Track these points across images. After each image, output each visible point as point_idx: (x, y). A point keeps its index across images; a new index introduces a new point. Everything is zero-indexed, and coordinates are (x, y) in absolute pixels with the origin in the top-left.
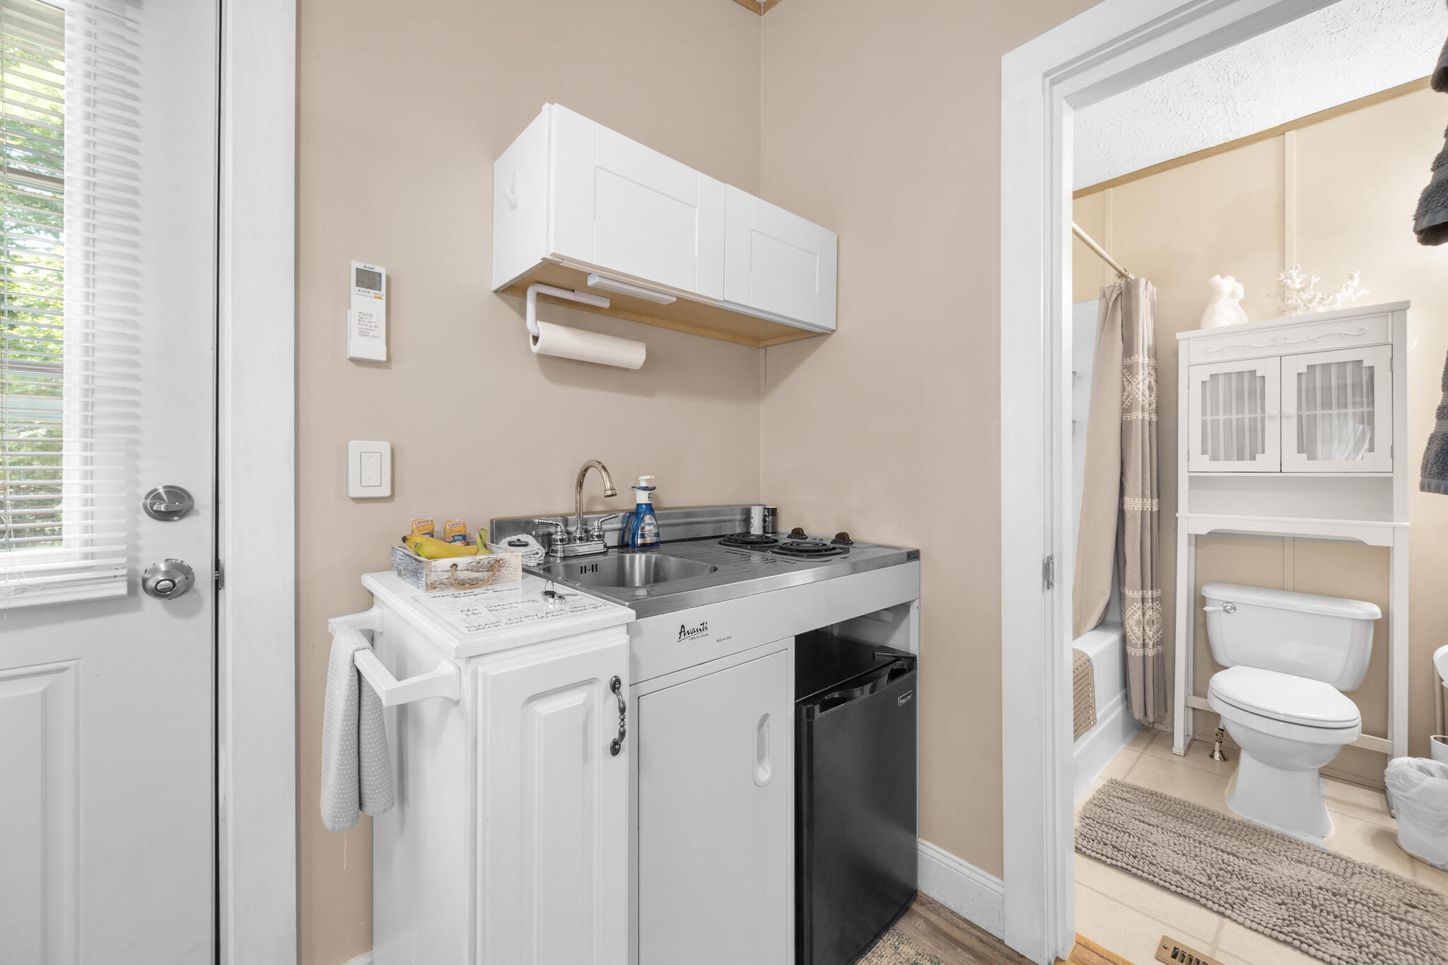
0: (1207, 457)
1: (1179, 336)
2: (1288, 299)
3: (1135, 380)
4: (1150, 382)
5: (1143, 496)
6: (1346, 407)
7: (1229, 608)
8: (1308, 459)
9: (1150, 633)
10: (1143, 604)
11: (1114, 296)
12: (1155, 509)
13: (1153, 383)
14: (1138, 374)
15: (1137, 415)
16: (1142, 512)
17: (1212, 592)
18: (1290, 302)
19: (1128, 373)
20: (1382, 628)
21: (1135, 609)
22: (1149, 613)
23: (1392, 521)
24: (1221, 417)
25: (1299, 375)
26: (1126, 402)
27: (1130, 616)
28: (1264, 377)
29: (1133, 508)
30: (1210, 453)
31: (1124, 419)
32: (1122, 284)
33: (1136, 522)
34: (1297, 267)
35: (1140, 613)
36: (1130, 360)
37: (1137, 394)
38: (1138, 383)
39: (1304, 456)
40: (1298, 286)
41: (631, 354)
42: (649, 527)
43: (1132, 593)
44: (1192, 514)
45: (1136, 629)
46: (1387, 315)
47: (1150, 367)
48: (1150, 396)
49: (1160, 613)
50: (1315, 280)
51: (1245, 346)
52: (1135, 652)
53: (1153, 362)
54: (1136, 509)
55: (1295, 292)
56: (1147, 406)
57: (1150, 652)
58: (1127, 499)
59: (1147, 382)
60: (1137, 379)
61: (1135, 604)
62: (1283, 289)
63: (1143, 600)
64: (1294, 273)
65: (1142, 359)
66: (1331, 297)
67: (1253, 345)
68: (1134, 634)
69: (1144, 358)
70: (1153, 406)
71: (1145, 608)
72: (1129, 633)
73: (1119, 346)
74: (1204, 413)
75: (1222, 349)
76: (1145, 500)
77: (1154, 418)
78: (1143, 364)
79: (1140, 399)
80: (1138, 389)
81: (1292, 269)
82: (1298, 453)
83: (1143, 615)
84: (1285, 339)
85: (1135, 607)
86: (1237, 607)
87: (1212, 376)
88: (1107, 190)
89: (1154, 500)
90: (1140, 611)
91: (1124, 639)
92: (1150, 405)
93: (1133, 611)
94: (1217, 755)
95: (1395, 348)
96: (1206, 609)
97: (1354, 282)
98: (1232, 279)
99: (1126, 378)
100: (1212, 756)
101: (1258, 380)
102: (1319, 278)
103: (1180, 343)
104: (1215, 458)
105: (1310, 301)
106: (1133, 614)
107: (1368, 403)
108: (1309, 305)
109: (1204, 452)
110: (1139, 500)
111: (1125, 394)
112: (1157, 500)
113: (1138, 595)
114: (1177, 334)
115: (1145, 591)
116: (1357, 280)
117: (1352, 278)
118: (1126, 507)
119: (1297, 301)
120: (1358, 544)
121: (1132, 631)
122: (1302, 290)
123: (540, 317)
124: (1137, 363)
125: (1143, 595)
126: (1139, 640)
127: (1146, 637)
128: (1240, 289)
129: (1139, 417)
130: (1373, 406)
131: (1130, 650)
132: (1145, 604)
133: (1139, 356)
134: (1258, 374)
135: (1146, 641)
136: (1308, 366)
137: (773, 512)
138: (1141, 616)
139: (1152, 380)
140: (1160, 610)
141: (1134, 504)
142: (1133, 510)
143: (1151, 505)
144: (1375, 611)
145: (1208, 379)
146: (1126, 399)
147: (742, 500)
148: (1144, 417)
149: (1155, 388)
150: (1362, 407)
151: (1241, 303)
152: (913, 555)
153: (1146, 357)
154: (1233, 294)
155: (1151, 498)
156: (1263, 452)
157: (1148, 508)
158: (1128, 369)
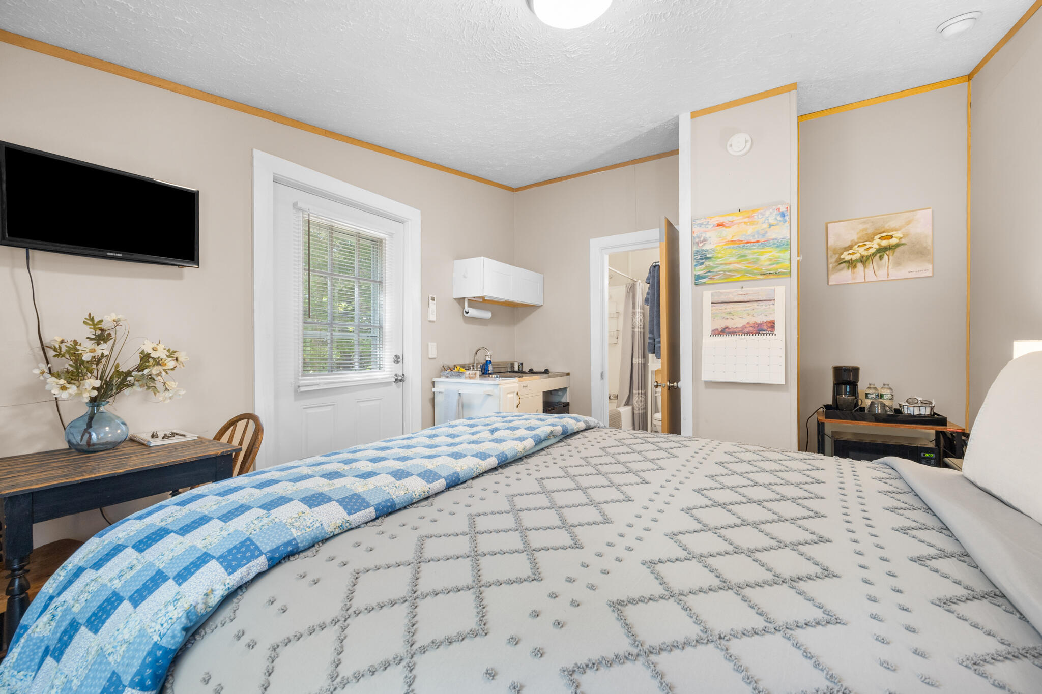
4: (641, 318)
5: (638, 358)
9: (640, 405)
12: (642, 362)
14: (637, 315)
22: (640, 398)
26: (633, 325)
27: (635, 400)
31: (633, 331)
32: (632, 283)
33: (636, 367)
36: (634, 310)
37: (636, 321)
38: (637, 318)
41: (487, 315)
42: (490, 367)
43: (635, 392)
47: (641, 313)
48: (641, 323)
52: (636, 412)
53: (642, 311)
56: (640, 326)
57: (640, 412)
58: (634, 360)
59: (639, 318)
63: (639, 394)
68: (636, 406)
69: (639, 310)
70: (642, 326)
72: (634, 406)
73: (631, 305)
77: (642, 330)
78: (638, 312)
79: (638, 324)
85: (636, 396)
90: (638, 397)
91: (633, 409)
93: (635, 398)
96: (656, 395)
99: (633, 316)
111: (633, 322)
113: (637, 392)
115: (639, 390)
118: (634, 362)
123: (469, 306)
125: (639, 392)
126: (637, 408)
129: (637, 330)
131: (635, 412)
135: (639, 408)
137: (522, 364)
138: (638, 399)
140: (644, 397)
141: (636, 361)
142: (636, 363)
143: (641, 361)
147: (511, 360)
148: (639, 330)
149: (642, 320)
152: (568, 374)
157: (640, 362)
158: (634, 313)
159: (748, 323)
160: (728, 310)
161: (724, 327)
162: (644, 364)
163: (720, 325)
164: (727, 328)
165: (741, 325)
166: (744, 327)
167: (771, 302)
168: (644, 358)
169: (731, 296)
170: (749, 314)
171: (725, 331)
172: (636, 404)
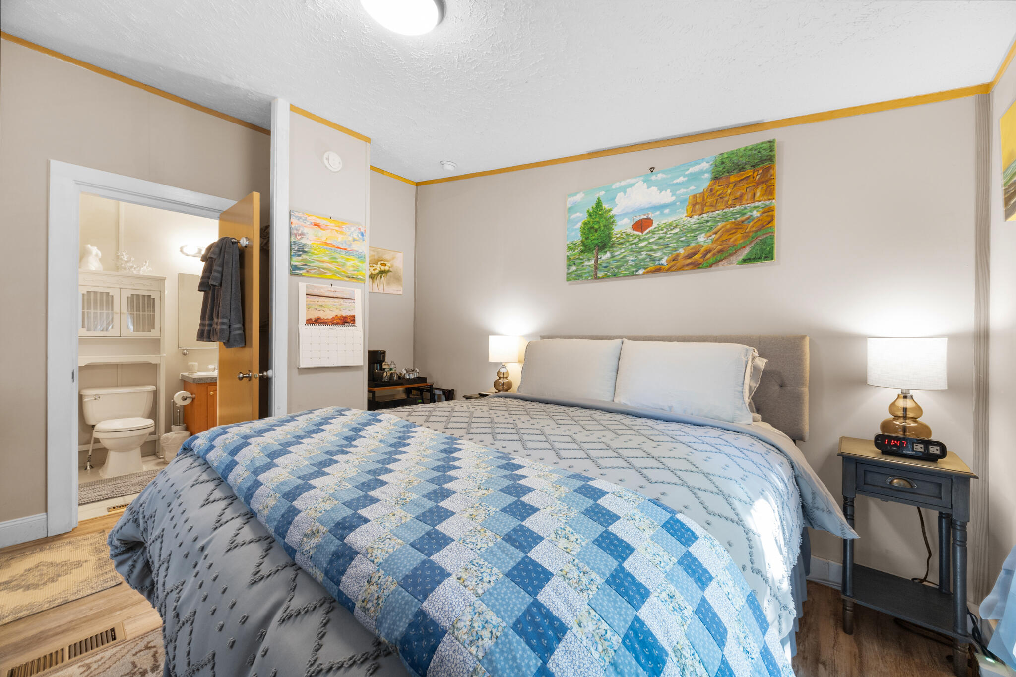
0: (85, 329)
6: (145, 312)
7: (96, 398)
17: (86, 392)
18: (122, 265)
20: (155, 394)
23: (160, 354)
24: (92, 311)
25: (128, 297)
28: (113, 296)
30: (87, 327)
34: (124, 251)
40: (126, 260)
46: (159, 281)
50: (132, 259)
51: (104, 281)
55: (124, 262)
62: (119, 259)
64: (123, 253)
66: (139, 268)
67: (106, 281)
74: (83, 308)
75: (91, 280)
81: (122, 251)
84: (122, 281)
86: (101, 396)
87: (88, 292)
94: (88, 468)
95: (161, 292)
96: (86, 400)
98: (96, 248)
100: (86, 469)
101: (110, 297)
102: (134, 259)
104: (88, 330)
107: (152, 311)
108: (131, 269)
116: (147, 264)
117: (146, 262)
119: (126, 266)
120: (150, 364)
122: (127, 262)
128: (100, 254)
130: (154, 312)
134: (110, 294)
136: (131, 294)
144: (152, 388)
145: (85, 293)
150: (150, 313)
151: (100, 259)
154: (97, 255)
156: (112, 328)
159: (337, 316)
160: (320, 303)
161: (317, 317)
163: (314, 315)
164: (319, 318)
165: (331, 318)
166: (333, 319)
167: (352, 301)
169: (322, 290)
170: (337, 309)
171: (317, 321)
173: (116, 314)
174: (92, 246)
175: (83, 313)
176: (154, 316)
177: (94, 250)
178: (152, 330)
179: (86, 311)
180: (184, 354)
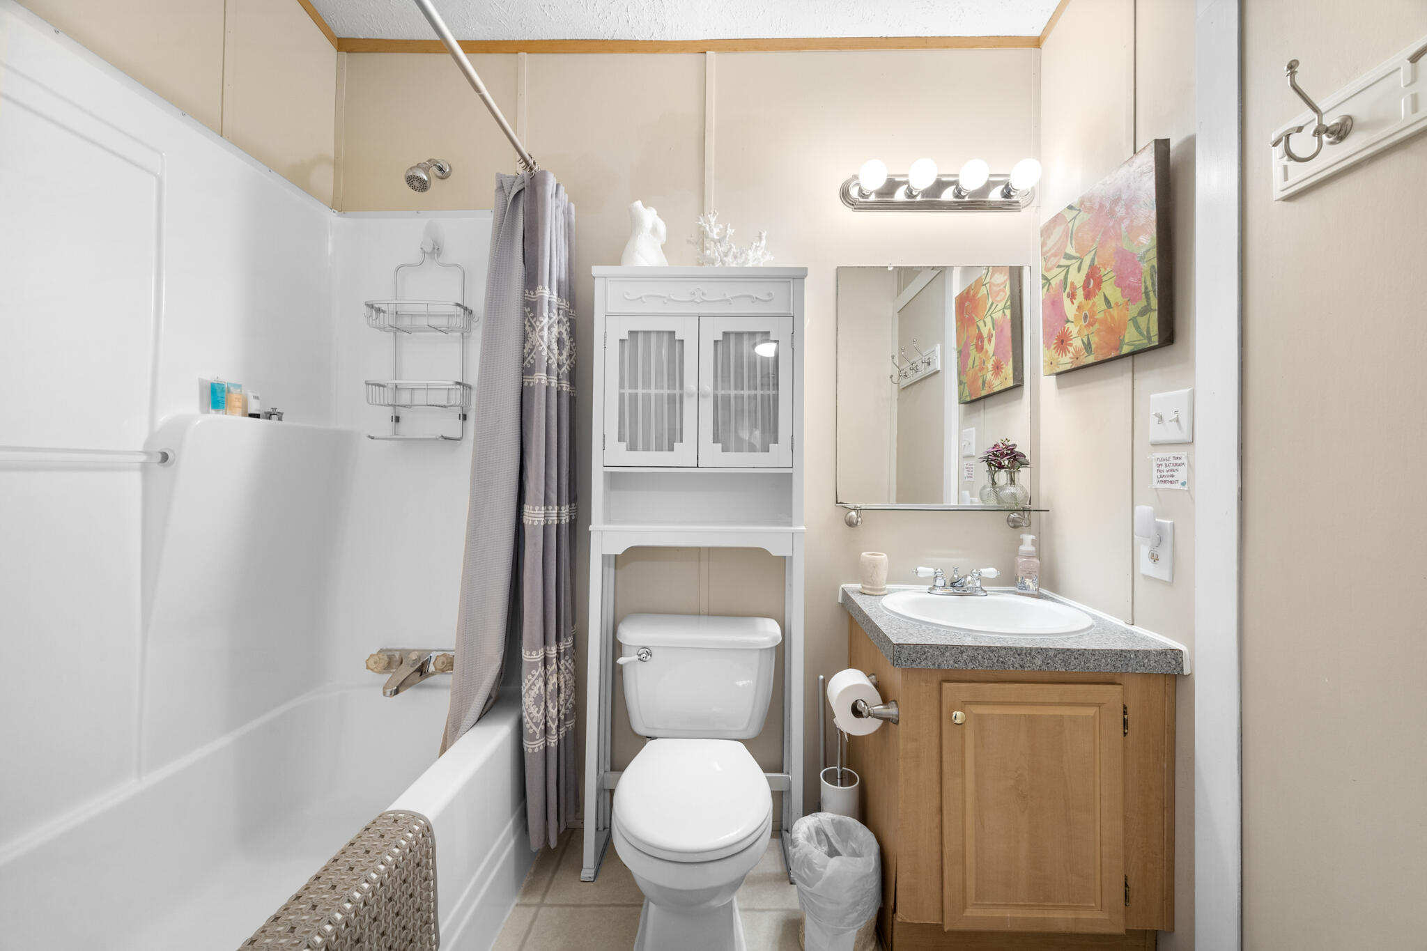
0: (624, 445)
1: (596, 270)
2: (707, 249)
3: (538, 323)
4: (560, 333)
5: (547, 502)
6: (755, 388)
7: (645, 656)
8: (723, 451)
9: (553, 712)
10: (545, 668)
11: (515, 191)
12: (565, 520)
13: (565, 336)
14: (542, 315)
15: (540, 378)
16: (545, 527)
17: (628, 634)
18: (708, 252)
19: (532, 315)
21: (533, 679)
23: (791, 525)
24: (640, 391)
25: (716, 342)
26: (529, 358)
27: (527, 692)
28: (683, 341)
29: (533, 521)
30: (628, 440)
31: (526, 384)
32: (525, 176)
33: (535, 544)
34: (715, 213)
35: (540, 683)
36: (535, 294)
37: (540, 345)
38: (542, 329)
39: (719, 446)
40: (716, 237)
43: (530, 656)
44: (607, 527)
45: (533, 710)
46: (789, 282)
47: (561, 312)
48: (560, 354)
49: (570, 672)
50: (731, 231)
51: (664, 297)
52: (533, 746)
53: (564, 305)
54: (536, 523)
55: (712, 243)
56: (555, 366)
57: (553, 741)
58: (527, 509)
59: (555, 330)
60: (541, 322)
61: (533, 672)
62: (703, 235)
63: (546, 661)
64: (713, 220)
65: (548, 293)
66: (744, 255)
67: (672, 297)
68: (532, 719)
69: (552, 294)
70: (565, 369)
71: (548, 674)
72: (526, 719)
73: (518, 269)
74: (622, 386)
75: (641, 298)
76: (550, 508)
77: (565, 386)
78: (549, 302)
79: (544, 353)
80: (542, 337)
81: (710, 213)
82: (714, 442)
83: (546, 684)
84: (703, 294)
85: (533, 676)
86: (654, 652)
87: (631, 333)
88: (521, 54)
89: (563, 508)
90: (541, 679)
92: (559, 366)
93: (531, 682)
95: (795, 322)
96: (621, 661)
97: (762, 242)
98: (654, 211)
99: (529, 321)
101: (677, 343)
102: (733, 230)
103: (597, 281)
104: (633, 447)
105: (726, 255)
106: (530, 688)
107: (773, 385)
108: (725, 259)
109: (621, 439)
110: (540, 510)
111: (528, 346)
112: (568, 506)
113: (538, 656)
114: (594, 268)
115: (548, 648)
116: (764, 242)
117: (761, 237)
118: (527, 520)
119: (714, 253)
120: (760, 553)
121: (529, 714)
122: (719, 241)
124: (542, 297)
125: (545, 653)
126: (537, 727)
127: (548, 718)
128: (662, 227)
129: (543, 382)
130: (778, 389)
131: (527, 746)
132: (548, 667)
133: (544, 288)
134: (677, 337)
135: (548, 724)
136: (724, 333)
138: (543, 688)
139: (563, 331)
140: (570, 667)
141: (535, 516)
142: (532, 524)
144: (769, 631)
145: (626, 337)
146: (529, 354)
148: (549, 383)
149: (567, 343)
150: (769, 389)
153: (555, 293)
154: (654, 230)
155: (559, 504)
156: (681, 441)
157: (553, 519)
158: (531, 308)
162: (573, 524)
168: (573, 499)
172: (532, 710)
173: (690, 395)
174: (645, 206)
175: (622, 396)
176: (776, 398)
177: (649, 216)
178: (772, 446)
179: (627, 391)
180: (851, 524)
